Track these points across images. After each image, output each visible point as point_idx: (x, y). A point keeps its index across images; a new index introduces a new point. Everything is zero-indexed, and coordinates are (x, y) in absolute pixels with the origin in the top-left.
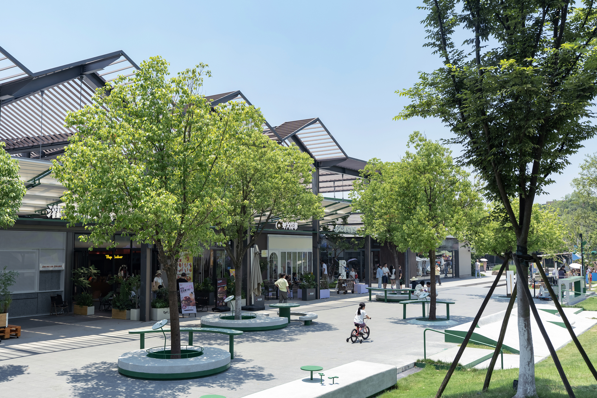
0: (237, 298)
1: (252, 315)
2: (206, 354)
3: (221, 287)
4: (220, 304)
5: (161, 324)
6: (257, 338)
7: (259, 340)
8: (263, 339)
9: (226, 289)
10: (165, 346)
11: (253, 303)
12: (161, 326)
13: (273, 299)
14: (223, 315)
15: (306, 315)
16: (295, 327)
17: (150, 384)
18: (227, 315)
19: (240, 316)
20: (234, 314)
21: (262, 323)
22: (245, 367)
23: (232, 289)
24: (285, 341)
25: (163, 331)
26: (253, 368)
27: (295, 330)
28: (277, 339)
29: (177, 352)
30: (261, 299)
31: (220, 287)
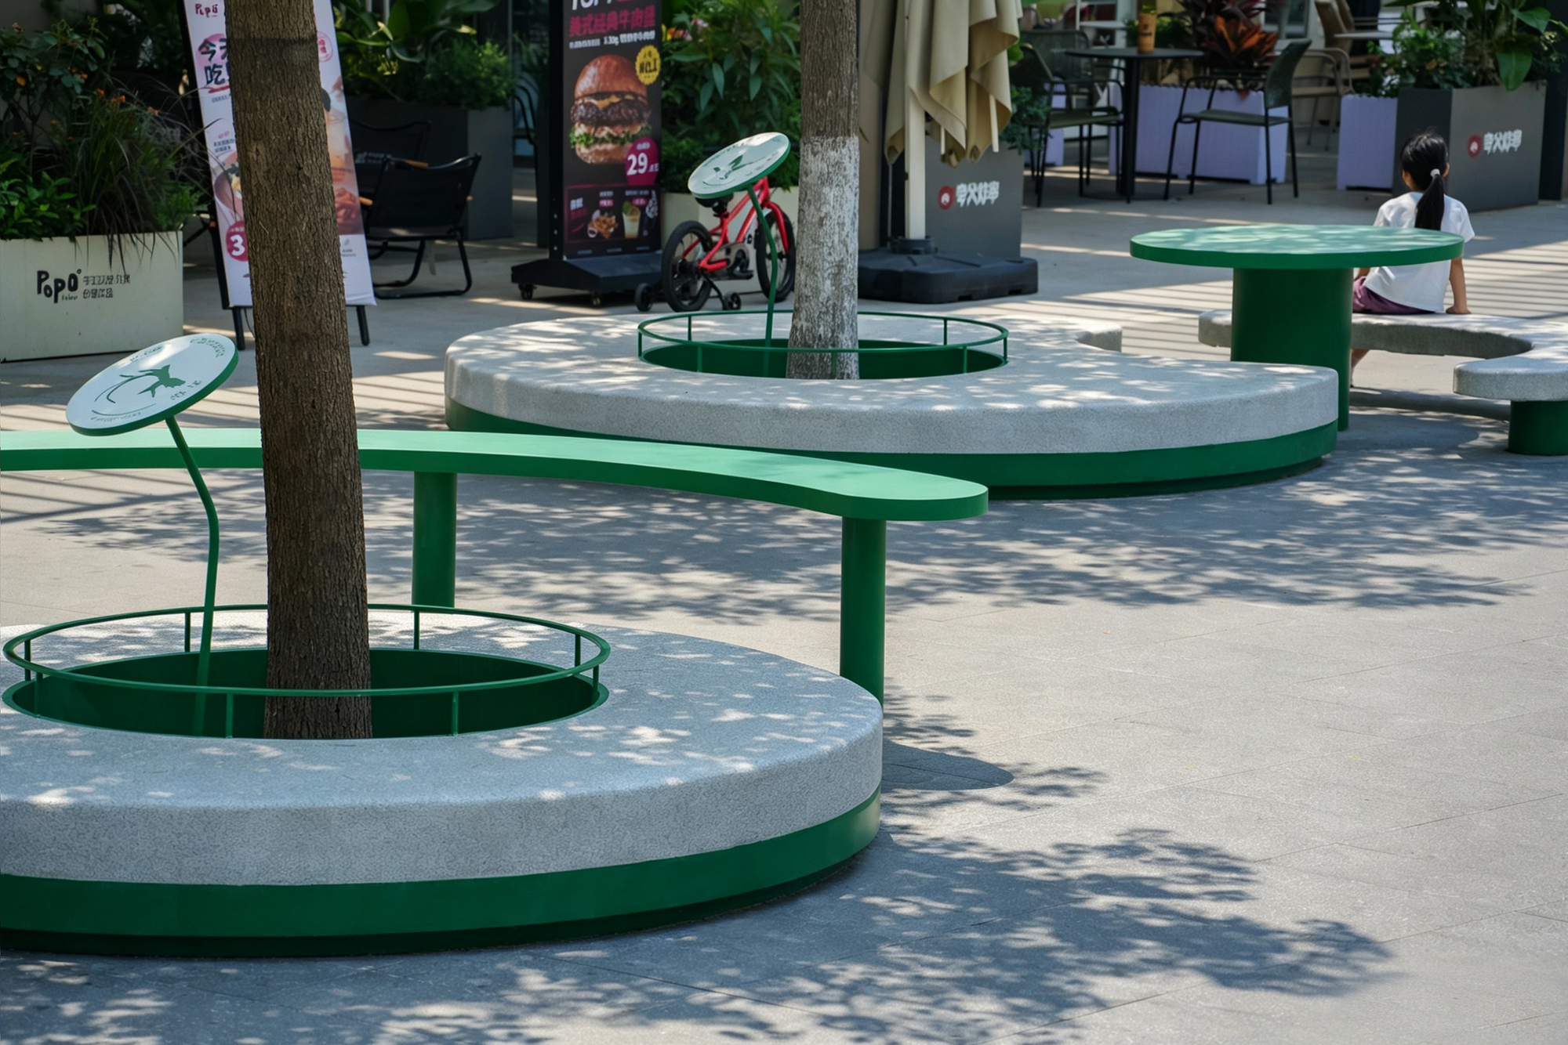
0: (813, 164)
1: (958, 336)
2: (634, 694)
3: (604, 51)
4: (598, 224)
5: (163, 375)
6: (1066, 559)
7: (1097, 588)
8: (1130, 575)
9: (649, 78)
10: (209, 609)
11: (916, 225)
12: (166, 398)
13: (1083, 192)
14: (668, 328)
15: (1521, 346)
16: (1425, 468)
17: (98, 993)
18: (710, 327)
19: (846, 341)
20: (783, 327)
21: (1085, 412)
22: (1042, 844)
23: (719, 76)
24: (1369, 600)
25: (183, 456)
26: (1129, 850)
27: (1436, 499)
28: (1282, 582)
29: (339, 674)
30: (987, 192)
31: (589, 55)
